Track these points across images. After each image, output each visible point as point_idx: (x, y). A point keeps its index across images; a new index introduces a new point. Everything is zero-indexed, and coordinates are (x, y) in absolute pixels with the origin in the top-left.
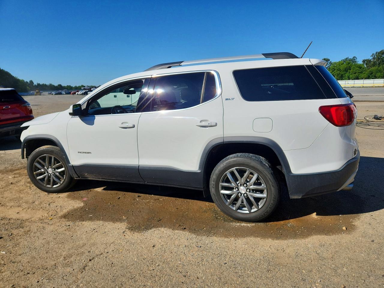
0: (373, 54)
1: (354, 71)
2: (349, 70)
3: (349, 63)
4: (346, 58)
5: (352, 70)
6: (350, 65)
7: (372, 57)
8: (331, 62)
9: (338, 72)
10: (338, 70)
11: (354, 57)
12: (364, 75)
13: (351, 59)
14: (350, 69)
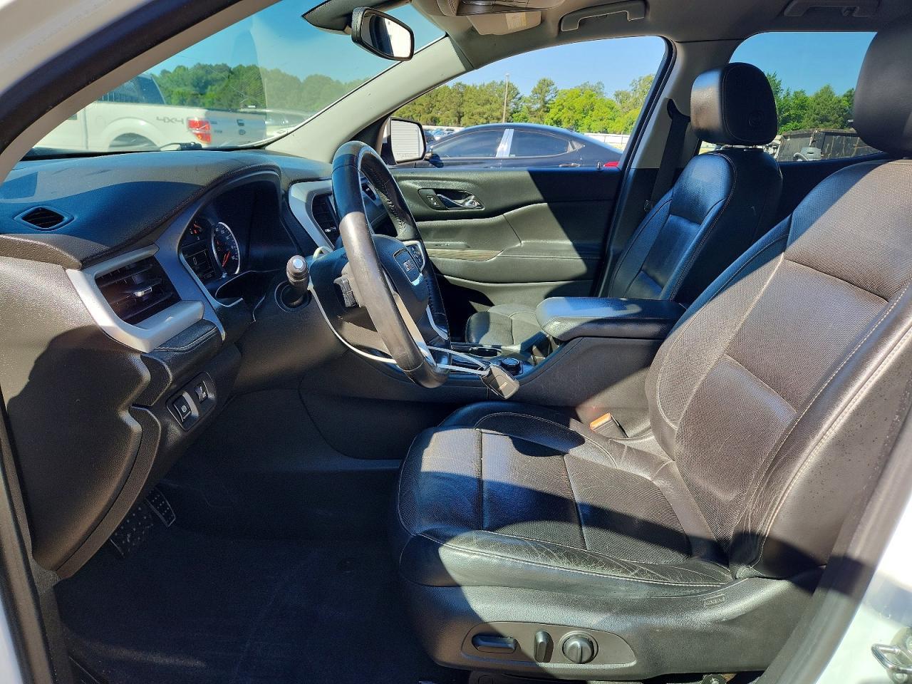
0: (634, 81)
1: (600, 114)
2: (590, 112)
3: (591, 96)
4: (585, 84)
5: (596, 111)
6: (592, 100)
7: (632, 88)
8: (556, 88)
9: (570, 113)
10: (569, 109)
11: (599, 83)
12: (618, 125)
13: (593, 86)
14: (592, 110)
